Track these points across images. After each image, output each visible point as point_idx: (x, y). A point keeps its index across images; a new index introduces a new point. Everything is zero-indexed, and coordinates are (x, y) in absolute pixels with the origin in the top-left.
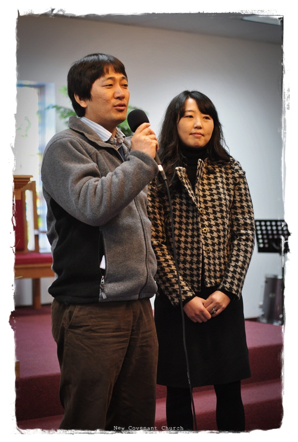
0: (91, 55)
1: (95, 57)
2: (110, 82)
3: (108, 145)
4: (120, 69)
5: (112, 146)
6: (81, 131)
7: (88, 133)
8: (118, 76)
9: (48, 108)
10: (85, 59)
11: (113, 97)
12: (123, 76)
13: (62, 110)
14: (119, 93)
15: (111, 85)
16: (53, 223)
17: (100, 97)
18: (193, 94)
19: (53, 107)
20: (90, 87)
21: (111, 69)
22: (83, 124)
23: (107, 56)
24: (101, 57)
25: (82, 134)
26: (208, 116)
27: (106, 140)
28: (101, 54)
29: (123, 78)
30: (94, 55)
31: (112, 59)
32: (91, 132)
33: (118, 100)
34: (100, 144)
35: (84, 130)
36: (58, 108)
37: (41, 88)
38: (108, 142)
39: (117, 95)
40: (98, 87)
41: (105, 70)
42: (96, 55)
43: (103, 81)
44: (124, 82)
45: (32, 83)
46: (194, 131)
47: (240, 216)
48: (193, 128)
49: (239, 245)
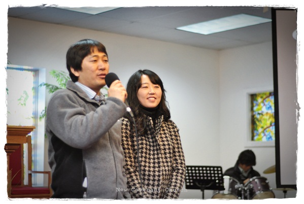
0: (82, 41)
1: (85, 42)
2: (95, 59)
3: (94, 101)
4: (102, 49)
5: (96, 102)
6: (75, 91)
7: (79, 92)
8: (101, 55)
9: (41, 85)
10: (78, 43)
11: (97, 69)
12: (104, 54)
13: (51, 87)
14: (101, 66)
15: (95, 61)
16: (53, 154)
17: (88, 69)
18: (145, 72)
19: (45, 85)
20: (81, 62)
21: (96, 49)
22: (77, 86)
23: (93, 41)
24: (89, 42)
25: (76, 93)
26: (157, 85)
27: (92, 98)
28: (89, 40)
29: (104, 56)
30: (84, 40)
31: (96, 43)
32: (82, 92)
33: (101, 71)
34: (88, 100)
35: (77, 90)
36: (47, 85)
37: (36, 72)
38: (94, 99)
39: (100, 68)
40: (87, 62)
41: (91, 51)
42: (86, 40)
43: (90, 58)
44: (106, 58)
45: (30, 68)
46: (149, 96)
47: (178, 158)
48: (149, 94)
49: (177, 176)
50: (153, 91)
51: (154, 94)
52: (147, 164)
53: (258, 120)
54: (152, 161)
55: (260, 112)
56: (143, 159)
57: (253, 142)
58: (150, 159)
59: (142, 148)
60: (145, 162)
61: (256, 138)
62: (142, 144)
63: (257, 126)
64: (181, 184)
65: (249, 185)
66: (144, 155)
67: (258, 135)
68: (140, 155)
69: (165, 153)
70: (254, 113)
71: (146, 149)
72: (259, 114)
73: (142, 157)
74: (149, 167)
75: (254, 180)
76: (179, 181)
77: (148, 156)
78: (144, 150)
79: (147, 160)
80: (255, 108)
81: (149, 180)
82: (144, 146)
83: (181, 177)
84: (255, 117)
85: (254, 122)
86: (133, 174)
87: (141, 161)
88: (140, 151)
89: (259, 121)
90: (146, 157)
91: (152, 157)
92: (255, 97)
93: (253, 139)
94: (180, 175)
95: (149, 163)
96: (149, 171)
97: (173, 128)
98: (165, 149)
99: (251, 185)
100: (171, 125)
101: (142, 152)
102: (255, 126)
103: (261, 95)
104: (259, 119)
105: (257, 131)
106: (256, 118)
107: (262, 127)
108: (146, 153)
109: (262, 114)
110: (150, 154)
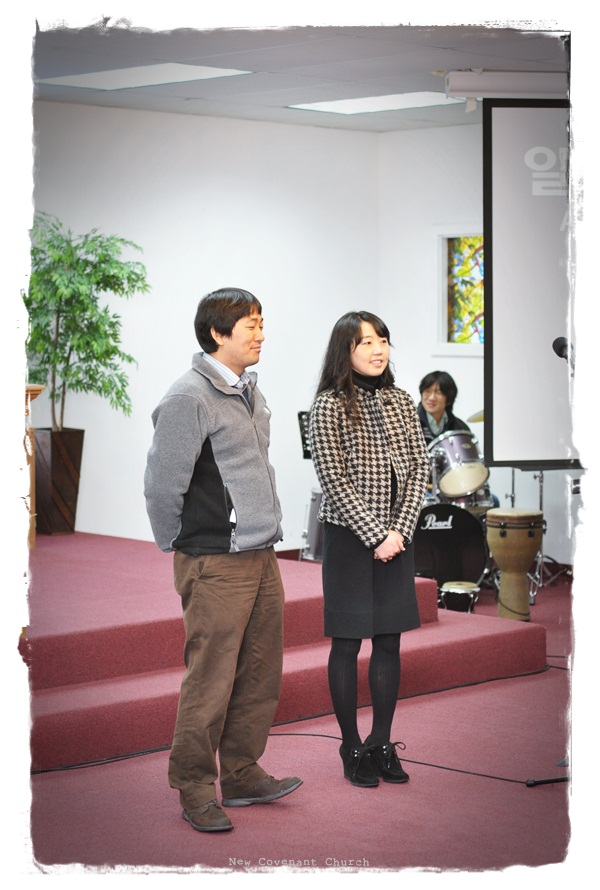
2: (253, 323)
6: (206, 376)
7: (214, 377)
8: (260, 318)
11: (253, 339)
15: (253, 327)
18: (363, 316)
22: (209, 365)
25: (208, 380)
26: (385, 338)
33: (257, 343)
34: (226, 391)
35: (210, 374)
39: (258, 339)
43: (247, 322)
46: (374, 358)
47: (417, 456)
48: (373, 355)
49: (413, 484)
50: (379, 351)
51: (380, 354)
52: (368, 469)
53: (461, 295)
54: (374, 463)
55: (467, 279)
56: (361, 461)
57: (451, 344)
58: (370, 459)
59: (357, 444)
60: (364, 465)
61: (456, 336)
62: (356, 438)
63: (460, 309)
64: (420, 498)
65: (436, 449)
66: (361, 454)
67: (461, 328)
68: (354, 455)
69: (399, 448)
70: (455, 281)
71: (363, 445)
72: (464, 282)
73: (358, 458)
74: (371, 473)
75: (446, 438)
76: (416, 493)
77: (367, 455)
78: (360, 448)
79: (367, 462)
80: (456, 270)
81: (371, 493)
82: (360, 440)
83: (421, 486)
84: (456, 288)
85: (452, 300)
86: (345, 486)
87: (358, 465)
88: (354, 449)
89: (465, 299)
90: (364, 458)
91: (374, 456)
92: (456, 243)
93: (450, 339)
94: (419, 483)
95: (371, 466)
96: (371, 480)
97: (407, 405)
98: (398, 441)
99: (441, 449)
100: (405, 399)
101: (357, 451)
102: (456, 309)
103: (471, 241)
104: (465, 294)
105: (461, 320)
106: (458, 291)
107: (471, 313)
108: (364, 451)
109: (472, 285)
110: (370, 452)
